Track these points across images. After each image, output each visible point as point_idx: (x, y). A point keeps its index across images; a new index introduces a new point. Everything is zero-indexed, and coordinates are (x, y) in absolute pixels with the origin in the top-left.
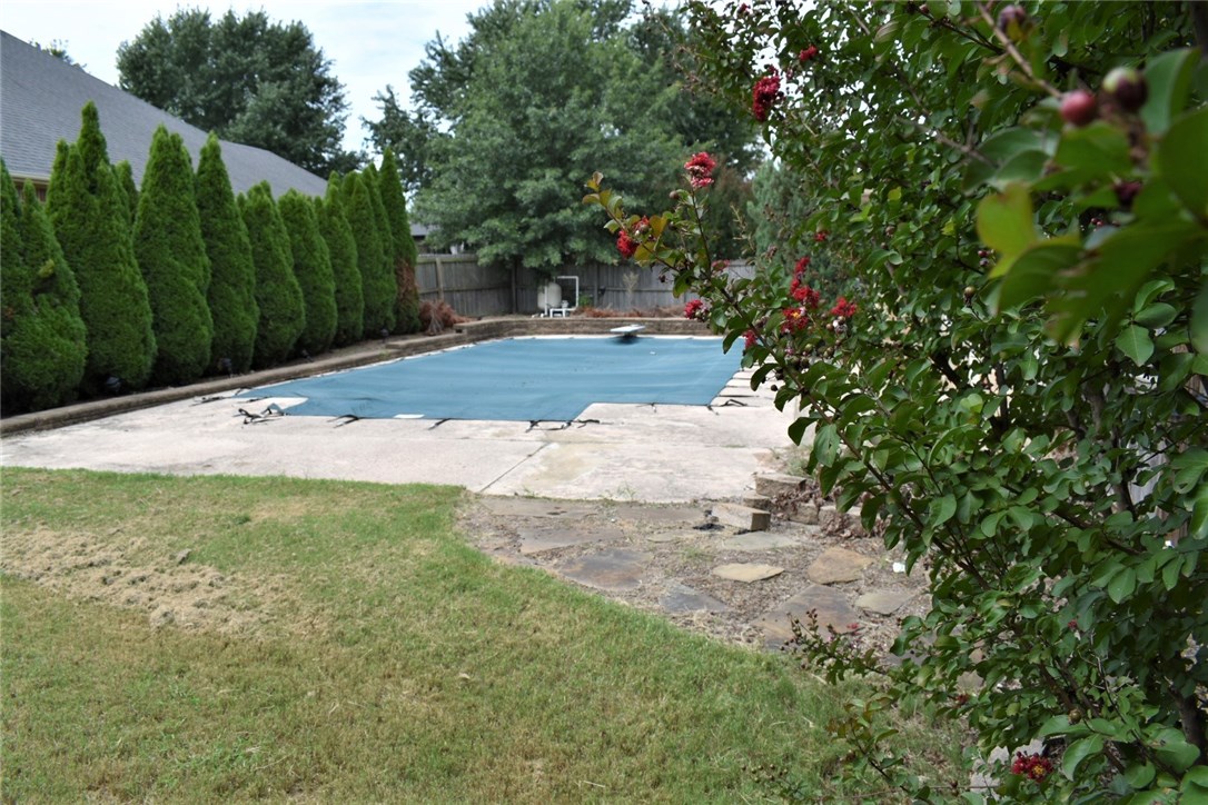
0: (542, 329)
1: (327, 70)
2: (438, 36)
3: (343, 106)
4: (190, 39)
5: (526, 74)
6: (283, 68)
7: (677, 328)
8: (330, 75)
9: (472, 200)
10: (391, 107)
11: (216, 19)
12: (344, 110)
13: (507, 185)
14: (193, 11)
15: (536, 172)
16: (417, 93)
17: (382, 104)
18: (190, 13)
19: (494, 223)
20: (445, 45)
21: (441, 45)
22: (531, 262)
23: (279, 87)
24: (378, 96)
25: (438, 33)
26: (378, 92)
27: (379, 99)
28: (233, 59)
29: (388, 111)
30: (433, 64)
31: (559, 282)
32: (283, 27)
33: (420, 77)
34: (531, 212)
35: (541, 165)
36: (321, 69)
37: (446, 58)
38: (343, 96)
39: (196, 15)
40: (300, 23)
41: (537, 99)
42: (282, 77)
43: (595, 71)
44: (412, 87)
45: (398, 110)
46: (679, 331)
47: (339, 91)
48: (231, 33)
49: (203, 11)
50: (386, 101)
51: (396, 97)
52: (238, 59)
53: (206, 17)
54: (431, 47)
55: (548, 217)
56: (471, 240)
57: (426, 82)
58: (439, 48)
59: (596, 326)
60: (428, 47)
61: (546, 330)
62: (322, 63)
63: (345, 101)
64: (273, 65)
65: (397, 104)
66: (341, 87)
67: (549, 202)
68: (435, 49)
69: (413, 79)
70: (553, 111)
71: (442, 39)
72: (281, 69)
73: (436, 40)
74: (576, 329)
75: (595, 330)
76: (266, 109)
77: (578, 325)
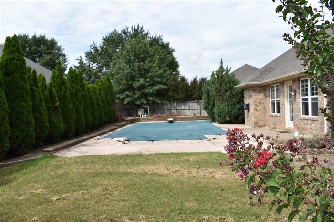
0: (143, 120)
1: (62, 51)
2: (94, 43)
3: (66, 61)
4: (23, 42)
5: (133, 54)
6: (50, 51)
7: (180, 119)
8: (63, 52)
9: (121, 87)
10: (81, 62)
11: (30, 36)
12: (67, 62)
13: (130, 83)
14: (24, 34)
15: (137, 79)
16: (87, 58)
17: (79, 61)
18: (23, 35)
19: (127, 93)
20: (96, 45)
21: (95, 45)
22: (138, 103)
23: (49, 56)
24: (77, 59)
25: (94, 42)
26: (77, 58)
27: (77, 60)
28: (36, 48)
29: (80, 63)
30: (92, 50)
31: (143, 108)
32: (49, 39)
33: (88, 54)
34: (136, 90)
35: (139, 78)
36: (60, 51)
37: (96, 49)
38: (67, 58)
39: (25, 36)
40: (53, 38)
41: (137, 60)
42: (50, 53)
43: (151, 54)
44: (86, 57)
45: (83, 63)
46: (180, 120)
47: (66, 57)
48: (36, 41)
49: (27, 34)
50: (80, 60)
51: (82, 59)
52: (37, 48)
53: (27, 36)
54: (92, 46)
55: (142, 91)
56: (121, 97)
57: (90, 55)
58: (94, 46)
59: (158, 119)
60: (91, 46)
61: (145, 120)
62: (61, 49)
63: (67, 60)
64: (47, 50)
65: (83, 61)
66: (66, 56)
67: (142, 87)
68: (93, 47)
69: (86, 54)
70: (142, 64)
71: (95, 43)
72: (49, 51)
73: (93, 44)
74: (153, 120)
75: (158, 120)
76: (46, 62)
77: (153, 119)
